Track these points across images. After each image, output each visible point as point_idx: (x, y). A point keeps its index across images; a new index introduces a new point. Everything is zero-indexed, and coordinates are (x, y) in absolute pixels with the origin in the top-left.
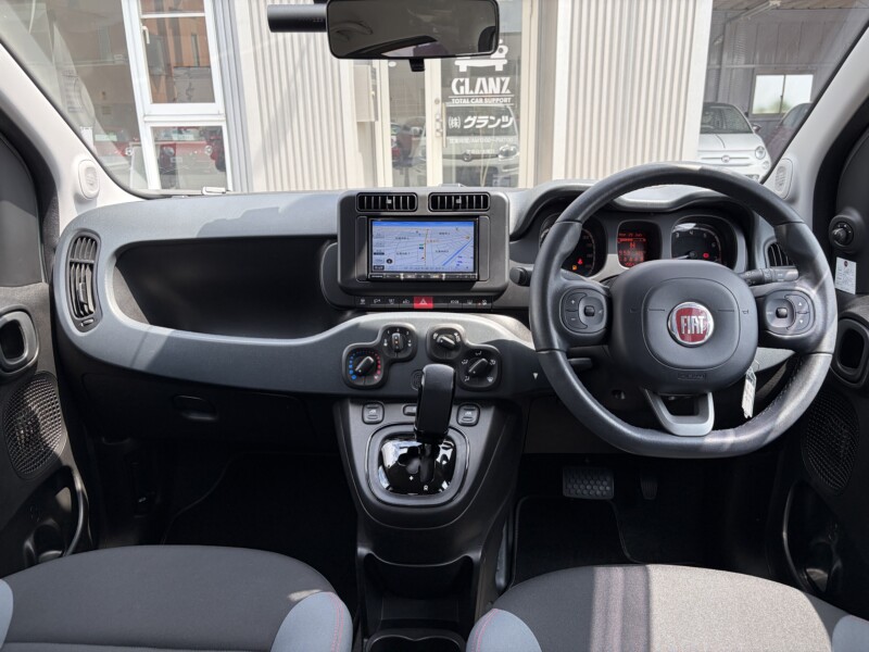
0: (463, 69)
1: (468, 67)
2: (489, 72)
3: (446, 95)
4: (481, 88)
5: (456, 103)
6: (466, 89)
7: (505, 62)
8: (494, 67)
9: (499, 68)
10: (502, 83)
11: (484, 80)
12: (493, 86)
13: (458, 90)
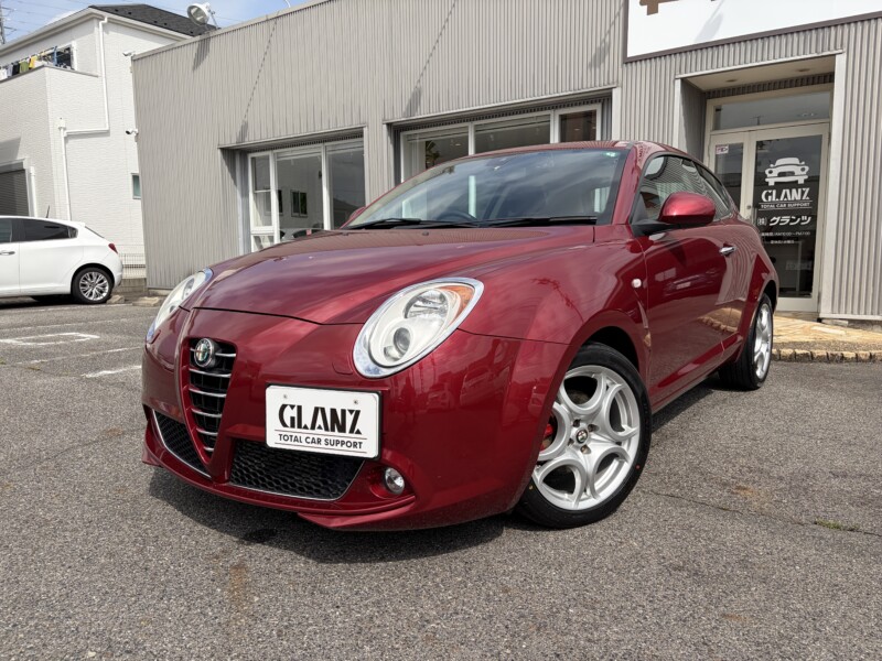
0: (771, 182)
1: (776, 183)
2: (794, 185)
3: (757, 203)
4: (786, 196)
5: (764, 207)
6: (773, 198)
7: (806, 177)
8: (797, 182)
9: (801, 181)
10: (803, 193)
11: (788, 191)
12: (795, 195)
13: (767, 197)
